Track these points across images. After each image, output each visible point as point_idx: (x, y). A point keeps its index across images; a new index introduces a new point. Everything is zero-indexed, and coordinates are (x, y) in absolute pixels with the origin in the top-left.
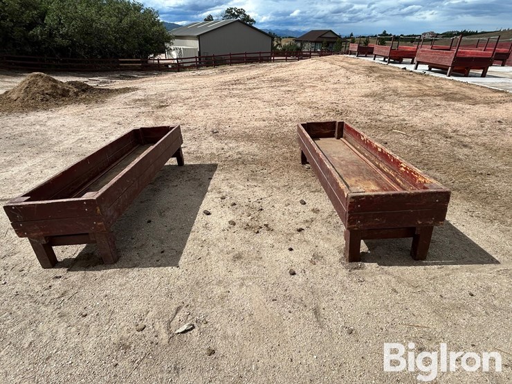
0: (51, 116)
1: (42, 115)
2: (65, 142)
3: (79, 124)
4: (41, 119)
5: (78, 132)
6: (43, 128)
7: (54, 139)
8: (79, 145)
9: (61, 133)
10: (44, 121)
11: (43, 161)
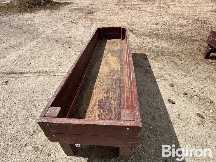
0: (35, 16)
1: (30, 15)
2: (47, 32)
3: (50, 21)
4: (30, 17)
5: (52, 26)
6: (33, 23)
7: (40, 30)
8: (55, 34)
9: (43, 26)
10: (32, 18)
11: (38, 44)
